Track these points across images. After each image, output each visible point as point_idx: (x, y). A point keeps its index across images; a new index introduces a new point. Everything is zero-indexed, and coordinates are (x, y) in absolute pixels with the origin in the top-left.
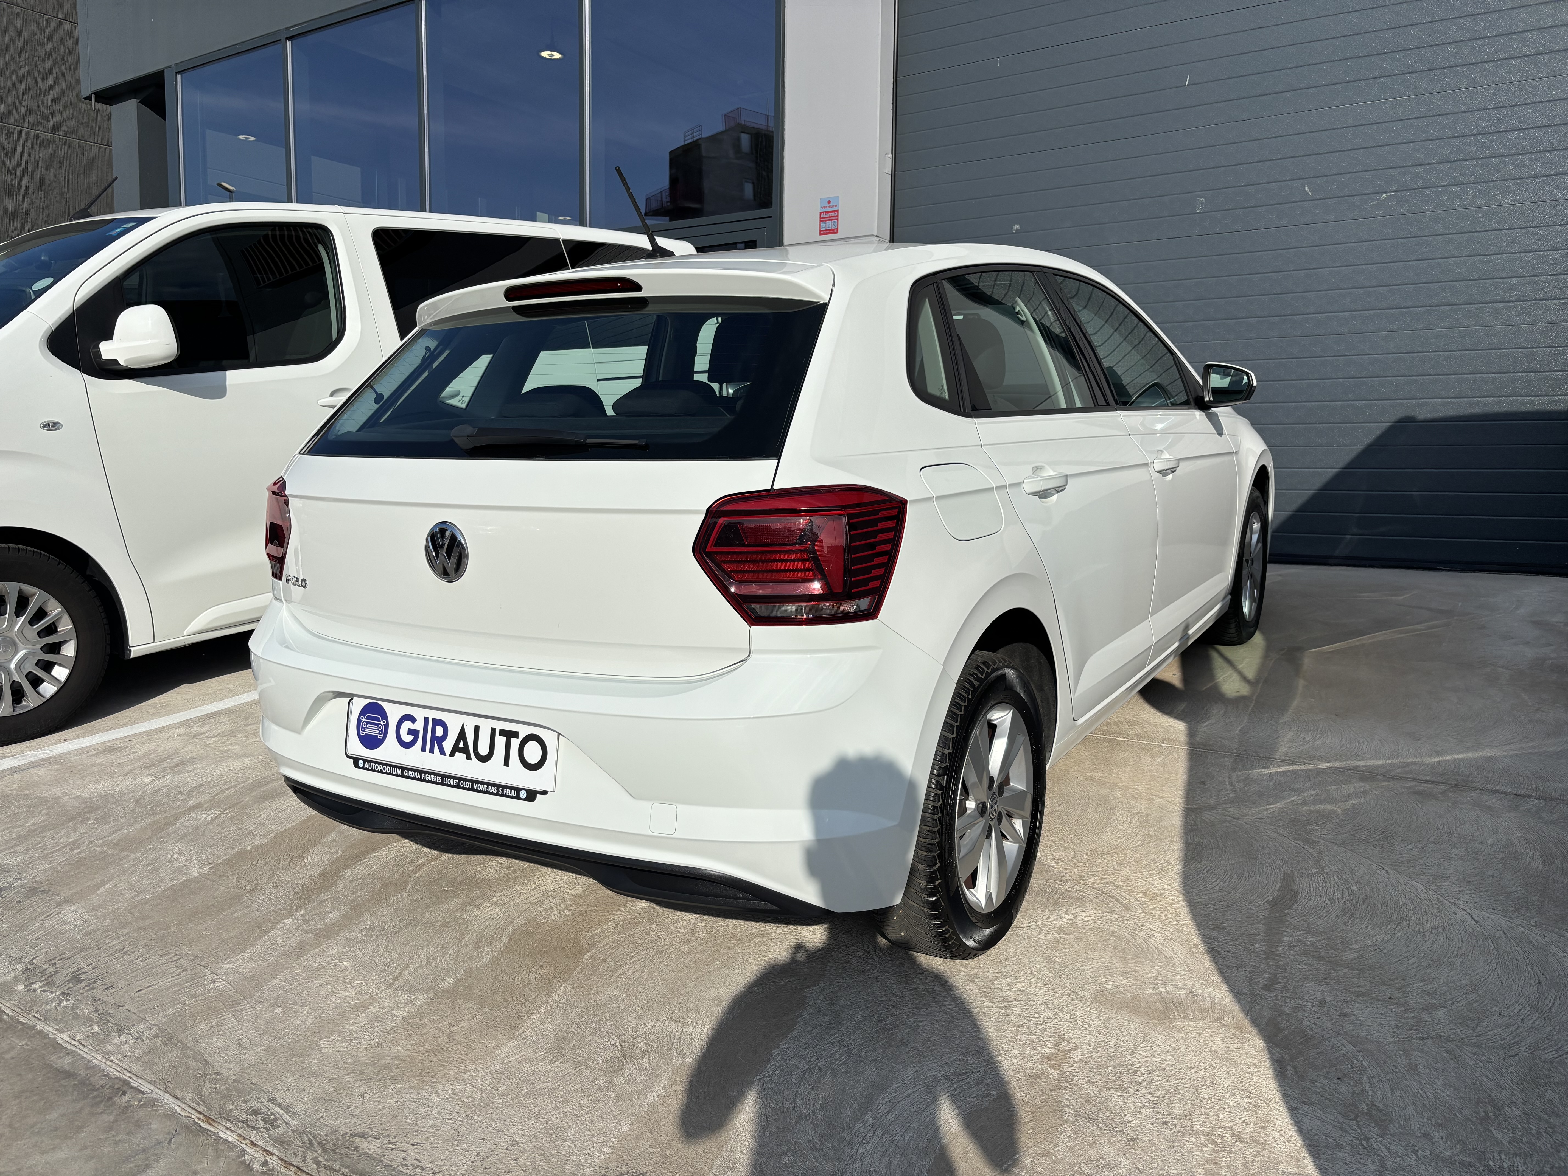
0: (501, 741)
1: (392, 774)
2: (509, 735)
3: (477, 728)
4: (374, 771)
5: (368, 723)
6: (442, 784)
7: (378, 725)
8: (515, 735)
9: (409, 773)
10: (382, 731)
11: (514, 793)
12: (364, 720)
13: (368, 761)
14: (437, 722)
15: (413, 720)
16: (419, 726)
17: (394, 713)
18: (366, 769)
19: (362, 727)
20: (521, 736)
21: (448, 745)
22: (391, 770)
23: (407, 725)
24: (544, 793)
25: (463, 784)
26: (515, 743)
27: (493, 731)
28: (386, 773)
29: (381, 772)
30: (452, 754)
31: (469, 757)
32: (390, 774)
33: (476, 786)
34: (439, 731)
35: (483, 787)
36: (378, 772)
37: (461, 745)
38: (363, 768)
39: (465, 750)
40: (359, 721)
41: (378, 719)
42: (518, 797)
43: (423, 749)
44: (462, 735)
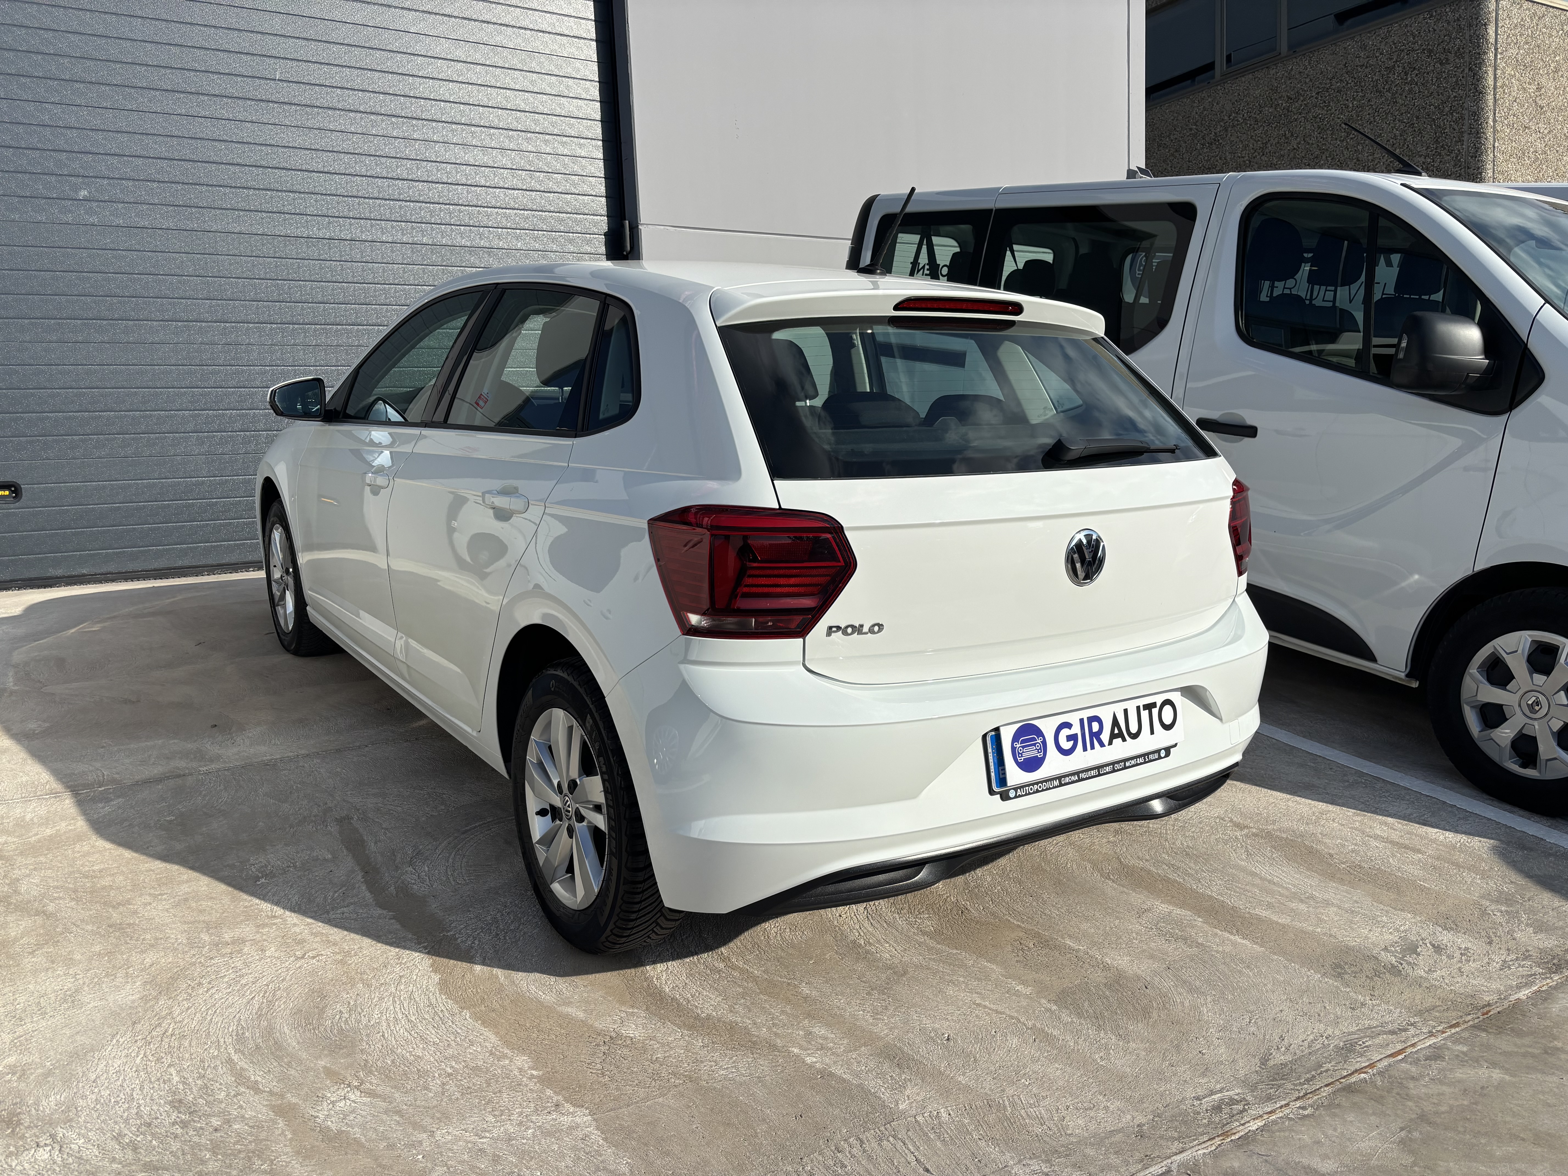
0: (1145, 714)
1: (1050, 789)
2: (1149, 707)
3: (1126, 711)
4: (1030, 794)
5: (1023, 747)
6: (1100, 775)
7: (1034, 745)
8: (1154, 705)
9: (1067, 780)
10: (1040, 749)
11: (1156, 756)
12: (1018, 746)
13: (1020, 788)
14: (1091, 719)
15: (1068, 725)
16: (1076, 729)
17: (1048, 728)
18: (1020, 796)
19: (1019, 753)
20: (1158, 705)
21: (1105, 737)
22: (1048, 785)
23: (1065, 732)
24: (1176, 745)
25: (1117, 766)
26: (1155, 711)
27: (1138, 708)
28: (1043, 790)
29: (1037, 791)
30: (1110, 743)
31: (1124, 740)
32: (1047, 789)
33: (1127, 764)
34: (1095, 727)
35: (1133, 762)
36: (1034, 793)
37: (1116, 731)
38: (1016, 797)
39: (1121, 735)
40: (1013, 749)
41: (1034, 739)
42: (1160, 758)
43: (1085, 749)
44: (1115, 722)
